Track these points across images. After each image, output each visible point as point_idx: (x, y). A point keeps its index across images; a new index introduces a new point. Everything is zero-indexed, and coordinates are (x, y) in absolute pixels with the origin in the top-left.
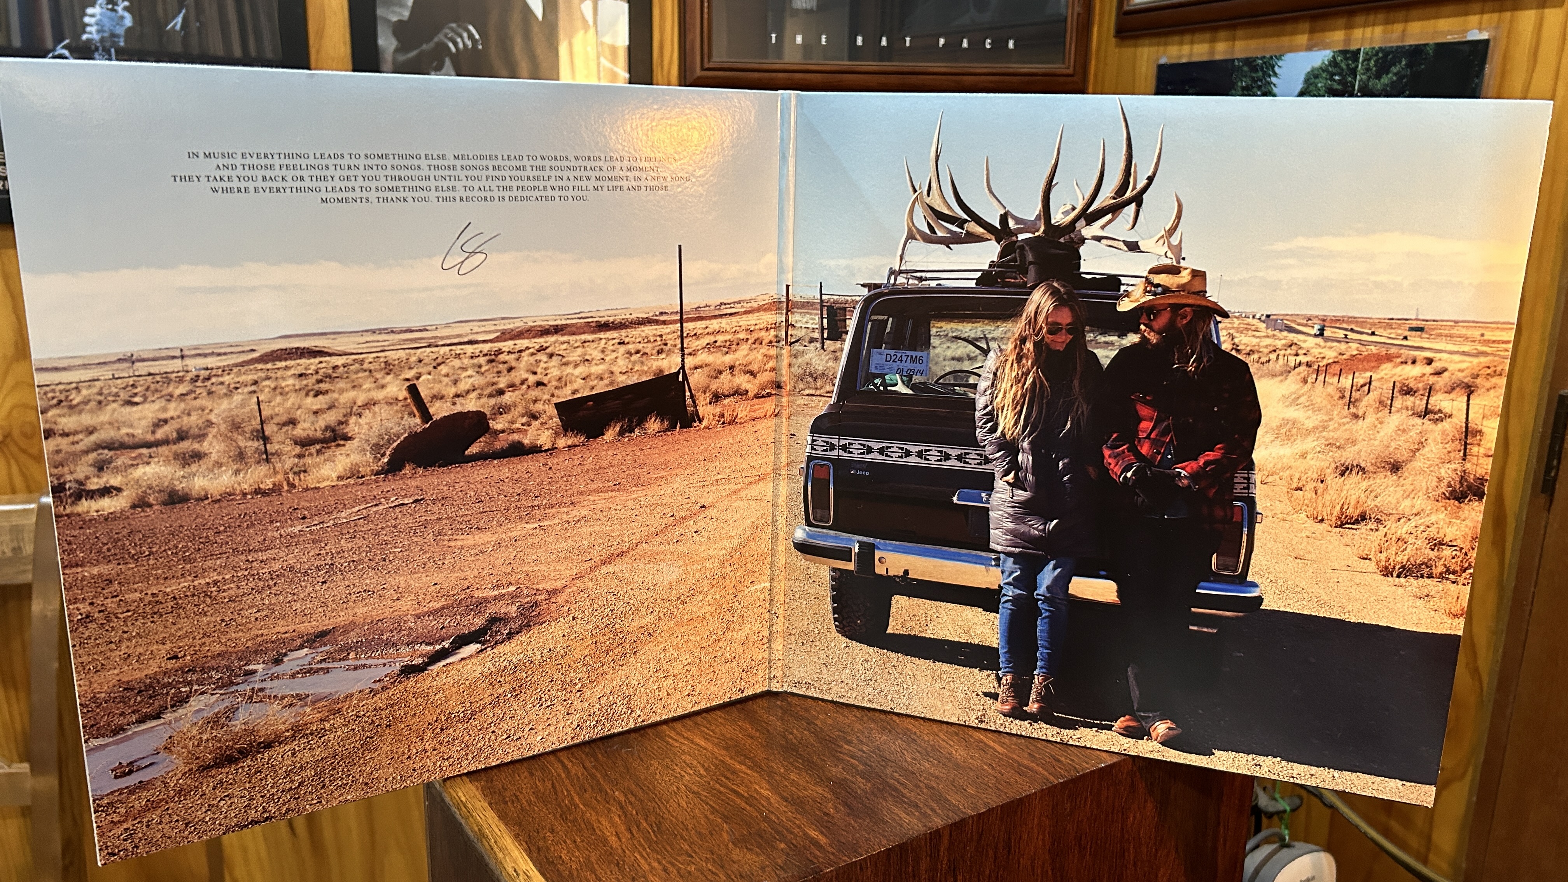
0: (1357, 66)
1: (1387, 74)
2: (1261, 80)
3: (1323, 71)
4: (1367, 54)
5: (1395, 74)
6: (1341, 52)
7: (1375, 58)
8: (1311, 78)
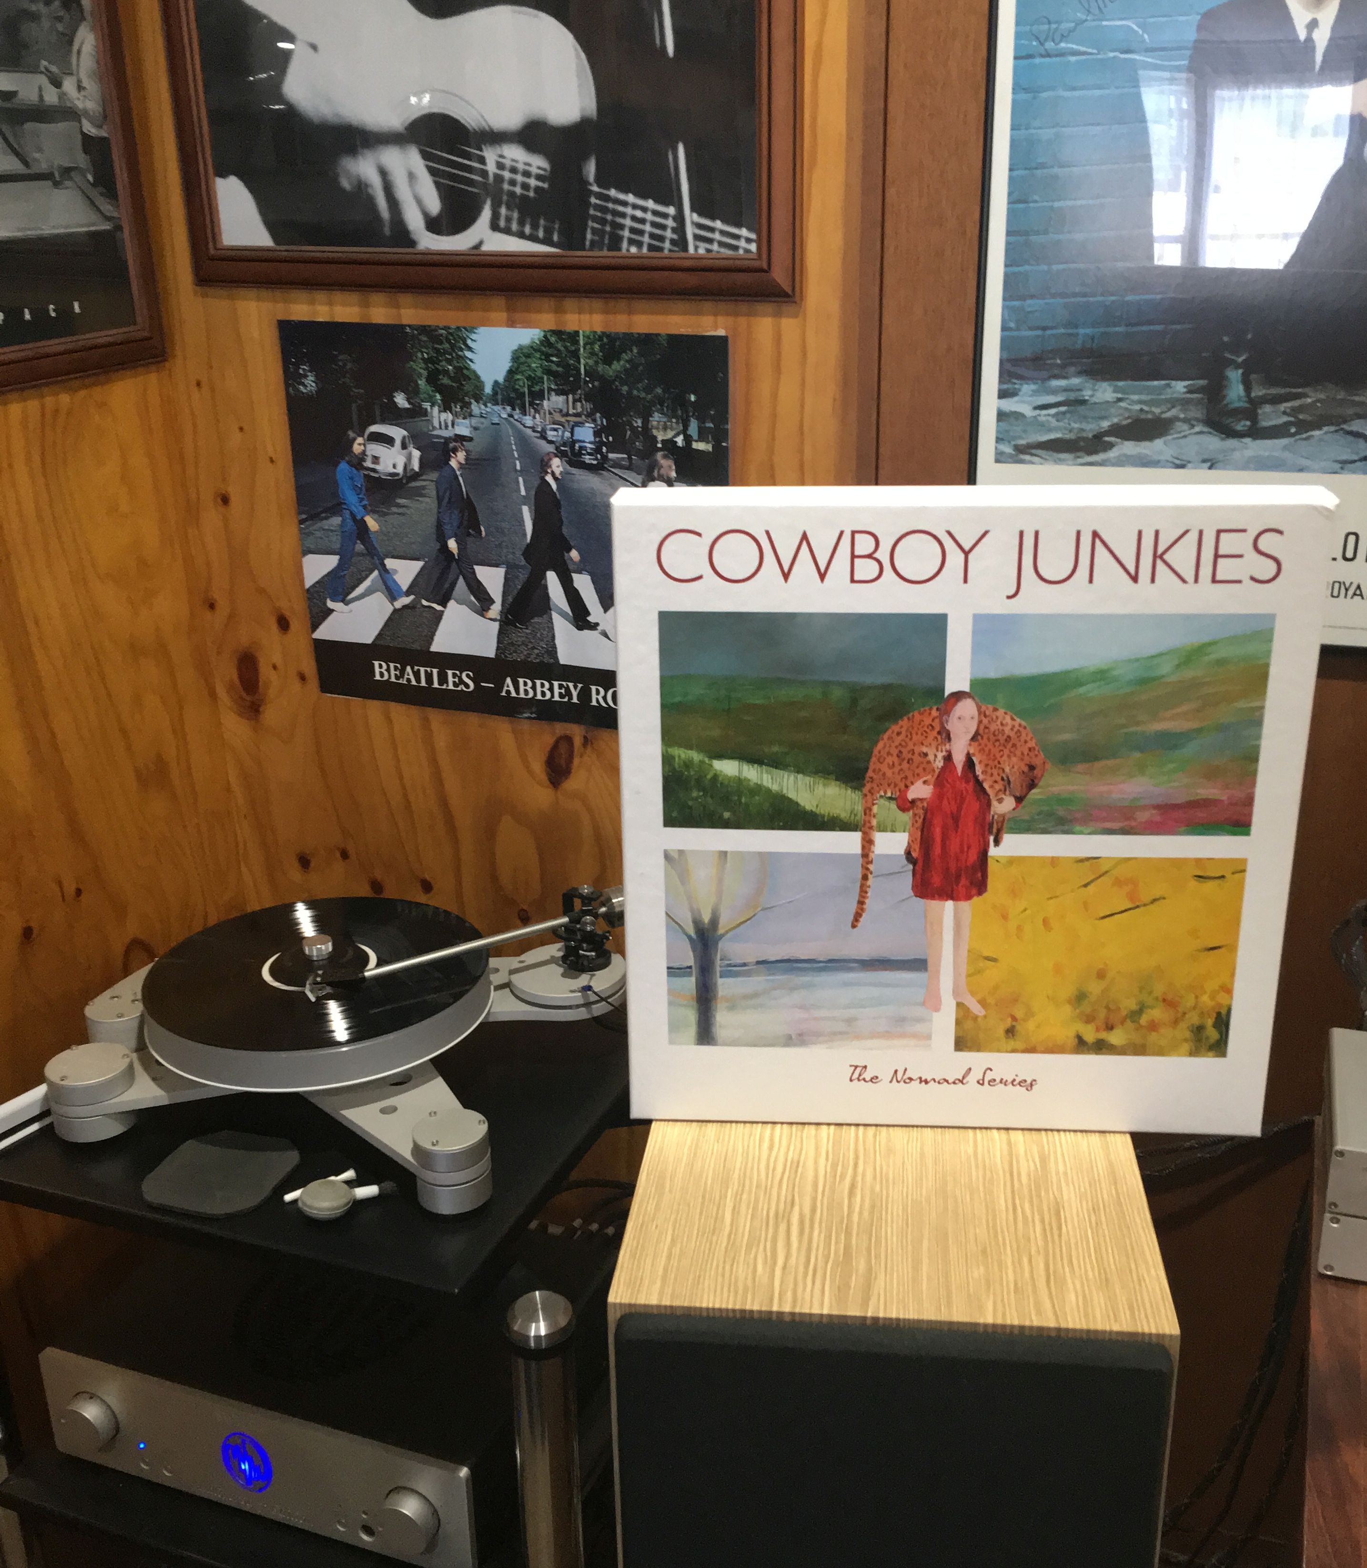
0: (579, 349)
1: (619, 360)
2: (450, 354)
3: (534, 350)
4: (588, 337)
5: (627, 361)
6: (554, 332)
7: (599, 343)
8: (520, 357)
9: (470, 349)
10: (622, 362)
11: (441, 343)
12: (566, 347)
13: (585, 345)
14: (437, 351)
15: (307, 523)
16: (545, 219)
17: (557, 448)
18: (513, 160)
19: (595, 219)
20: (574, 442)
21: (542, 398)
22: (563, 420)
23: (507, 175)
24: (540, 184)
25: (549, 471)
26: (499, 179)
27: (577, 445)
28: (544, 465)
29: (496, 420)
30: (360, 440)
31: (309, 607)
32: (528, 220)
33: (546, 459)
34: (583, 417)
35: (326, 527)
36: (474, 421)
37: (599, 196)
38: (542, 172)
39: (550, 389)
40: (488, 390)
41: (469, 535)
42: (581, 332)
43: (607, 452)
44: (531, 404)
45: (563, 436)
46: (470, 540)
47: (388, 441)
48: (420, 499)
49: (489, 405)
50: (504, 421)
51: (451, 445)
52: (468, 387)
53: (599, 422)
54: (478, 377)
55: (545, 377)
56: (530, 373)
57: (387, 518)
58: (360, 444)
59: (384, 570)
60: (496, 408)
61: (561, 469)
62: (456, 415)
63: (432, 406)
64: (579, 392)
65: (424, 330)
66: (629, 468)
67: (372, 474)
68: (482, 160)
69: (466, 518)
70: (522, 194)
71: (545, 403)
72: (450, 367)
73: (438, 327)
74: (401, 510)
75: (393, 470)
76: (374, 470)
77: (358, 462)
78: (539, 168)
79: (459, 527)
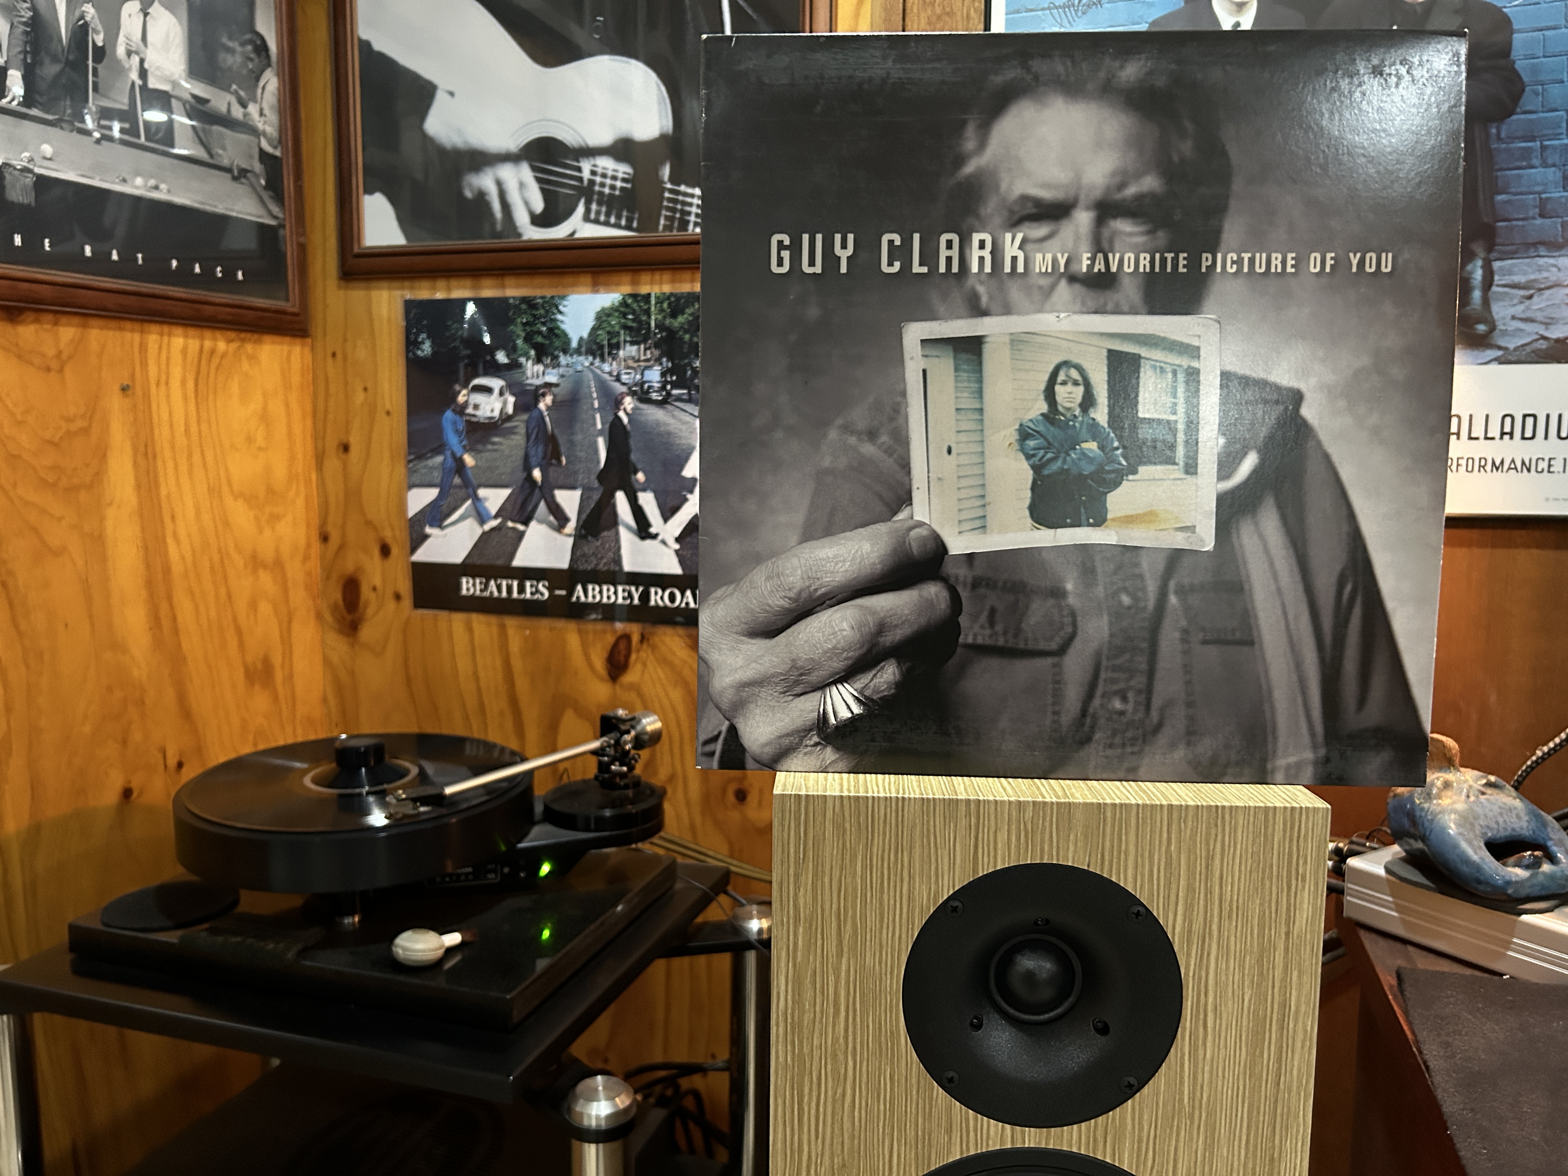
0: (649, 308)
1: (683, 313)
2: (545, 318)
4: (658, 298)
6: (631, 296)
7: (667, 301)
8: (603, 316)
9: (561, 313)
10: (686, 316)
11: (537, 309)
12: (640, 307)
13: (656, 304)
14: (534, 316)
15: (415, 463)
16: (628, 211)
17: (630, 388)
18: (604, 168)
19: (668, 209)
20: (644, 383)
21: (618, 348)
22: (635, 365)
23: (598, 179)
24: (624, 185)
25: (622, 407)
26: (592, 183)
27: (646, 386)
28: (618, 403)
29: (579, 368)
30: (464, 392)
31: (411, 534)
32: (614, 212)
33: (620, 397)
34: (652, 362)
35: (431, 465)
36: (561, 370)
37: (671, 191)
38: (626, 176)
39: (625, 341)
40: (574, 344)
41: (551, 464)
42: (653, 295)
43: (672, 389)
44: (610, 354)
45: (634, 378)
46: (551, 469)
47: (488, 390)
48: (513, 437)
49: (575, 356)
50: (585, 369)
51: (541, 391)
52: (557, 343)
53: (665, 365)
54: (565, 335)
55: (622, 332)
56: (608, 329)
57: (483, 455)
58: (464, 395)
59: (476, 499)
60: (582, 358)
61: (631, 406)
62: (546, 366)
63: (527, 360)
64: (650, 342)
65: (524, 300)
66: (690, 400)
67: (474, 419)
68: (579, 169)
69: (549, 452)
70: (610, 194)
71: (621, 353)
72: (545, 329)
73: (535, 298)
74: (496, 447)
75: (489, 414)
76: (474, 416)
77: (461, 410)
78: (625, 173)
79: (544, 458)
